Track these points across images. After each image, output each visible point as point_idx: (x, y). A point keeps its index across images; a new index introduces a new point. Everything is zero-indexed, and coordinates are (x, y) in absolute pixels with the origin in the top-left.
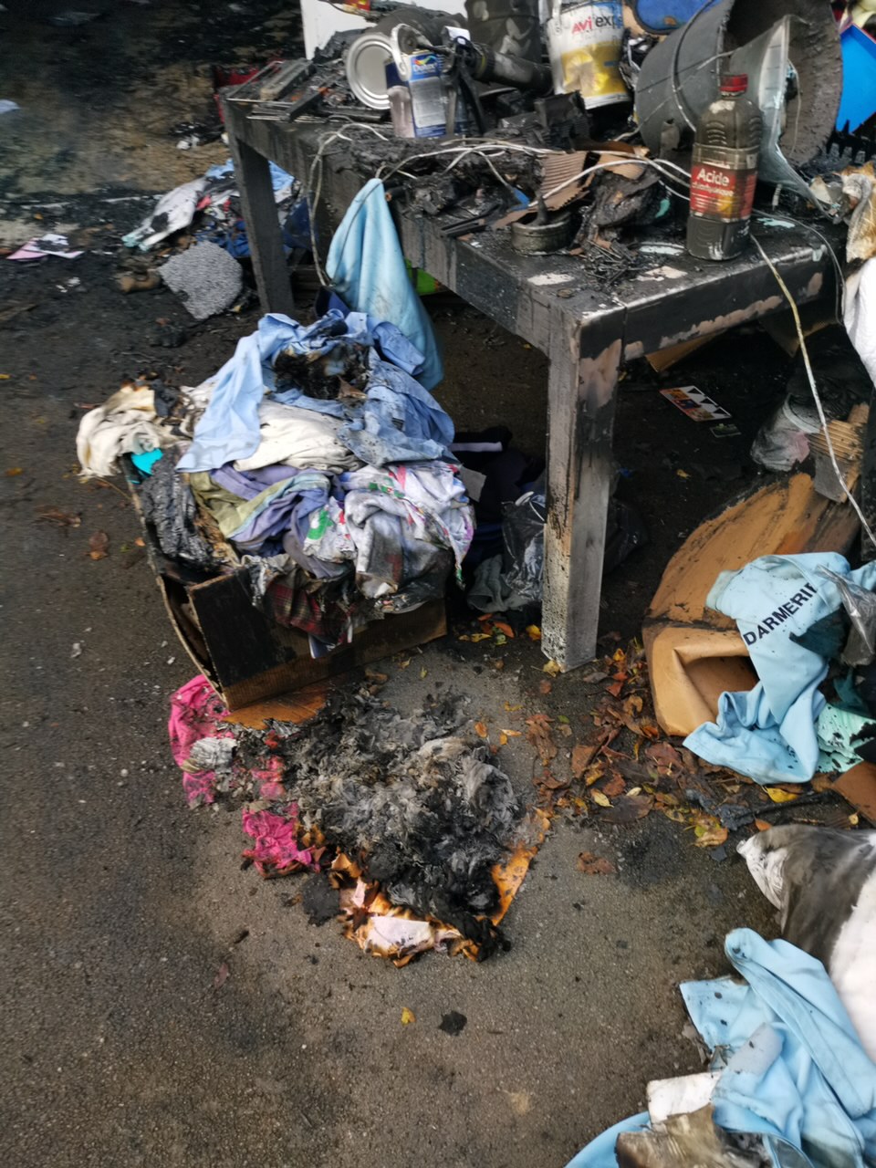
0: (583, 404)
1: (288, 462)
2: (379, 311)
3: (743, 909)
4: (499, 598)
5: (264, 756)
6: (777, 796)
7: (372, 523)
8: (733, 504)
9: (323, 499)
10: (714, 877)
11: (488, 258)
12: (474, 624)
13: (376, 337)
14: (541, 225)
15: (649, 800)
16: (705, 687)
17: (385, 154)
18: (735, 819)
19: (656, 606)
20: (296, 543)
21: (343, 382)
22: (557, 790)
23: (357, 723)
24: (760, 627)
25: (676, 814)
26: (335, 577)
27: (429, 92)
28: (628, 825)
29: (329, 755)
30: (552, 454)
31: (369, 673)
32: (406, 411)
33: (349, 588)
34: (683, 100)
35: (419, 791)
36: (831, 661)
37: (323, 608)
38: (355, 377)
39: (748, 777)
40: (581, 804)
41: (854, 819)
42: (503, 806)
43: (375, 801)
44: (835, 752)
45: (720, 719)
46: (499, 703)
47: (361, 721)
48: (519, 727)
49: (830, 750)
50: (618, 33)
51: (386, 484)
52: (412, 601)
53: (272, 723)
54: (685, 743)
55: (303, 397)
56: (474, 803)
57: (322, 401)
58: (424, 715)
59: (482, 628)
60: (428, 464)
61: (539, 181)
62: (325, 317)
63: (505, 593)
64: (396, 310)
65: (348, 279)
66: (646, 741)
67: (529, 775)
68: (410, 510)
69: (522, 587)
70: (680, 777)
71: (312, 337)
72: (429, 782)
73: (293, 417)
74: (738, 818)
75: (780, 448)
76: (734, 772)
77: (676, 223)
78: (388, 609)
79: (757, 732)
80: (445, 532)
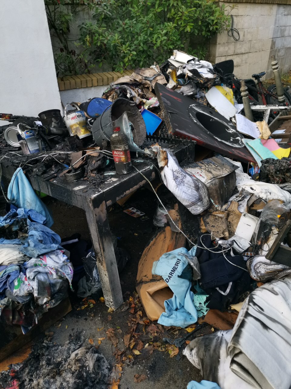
0: (98, 222)
1: (3, 264)
2: (28, 206)
3: (190, 374)
4: (88, 291)
5: (10, 381)
6: (189, 330)
7: (37, 277)
8: (152, 240)
9: (18, 274)
10: (178, 366)
11: (60, 185)
12: (81, 303)
13: (28, 215)
14: (73, 173)
15: (152, 346)
16: (159, 301)
17: (21, 160)
18: (179, 343)
19: (138, 278)
20: (10, 292)
21: (19, 232)
22: (121, 355)
23: (45, 355)
24: (169, 276)
25: (162, 349)
26: (27, 301)
27: (32, 140)
28: (147, 359)
29: (36, 371)
30: (93, 239)
31: (47, 333)
32: (43, 236)
33: (33, 304)
34: (105, 134)
35: (73, 373)
36: (191, 281)
37: (24, 314)
38: (23, 229)
39: (179, 327)
40: (131, 357)
41: (213, 329)
42: (104, 368)
43: (57, 384)
44: (201, 309)
45: (166, 310)
46: (95, 329)
47: (47, 353)
48: (104, 336)
49: (200, 309)
50: (84, 118)
51: (40, 263)
52: (56, 302)
53: (11, 366)
54: (158, 322)
55: (6, 240)
56: (94, 370)
57: (13, 240)
58: (69, 343)
59: (84, 303)
60: (53, 252)
61: (70, 161)
62: (9, 212)
63: (89, 289)
64: (33, 205)
65: (15, 198)
66: (146, 326)
67: (111, 352)
68: (50, 269)
69: (95, 285)
70: (159, 334)
71: (5, 220)
72: (76, 369)
73: (3, 248)
74: (180, 342)
75: (161, 220)
76: (175, 327)
77: (112, 166)
78: (49, 307)
79: (178, 310)
80: (63, 274)
